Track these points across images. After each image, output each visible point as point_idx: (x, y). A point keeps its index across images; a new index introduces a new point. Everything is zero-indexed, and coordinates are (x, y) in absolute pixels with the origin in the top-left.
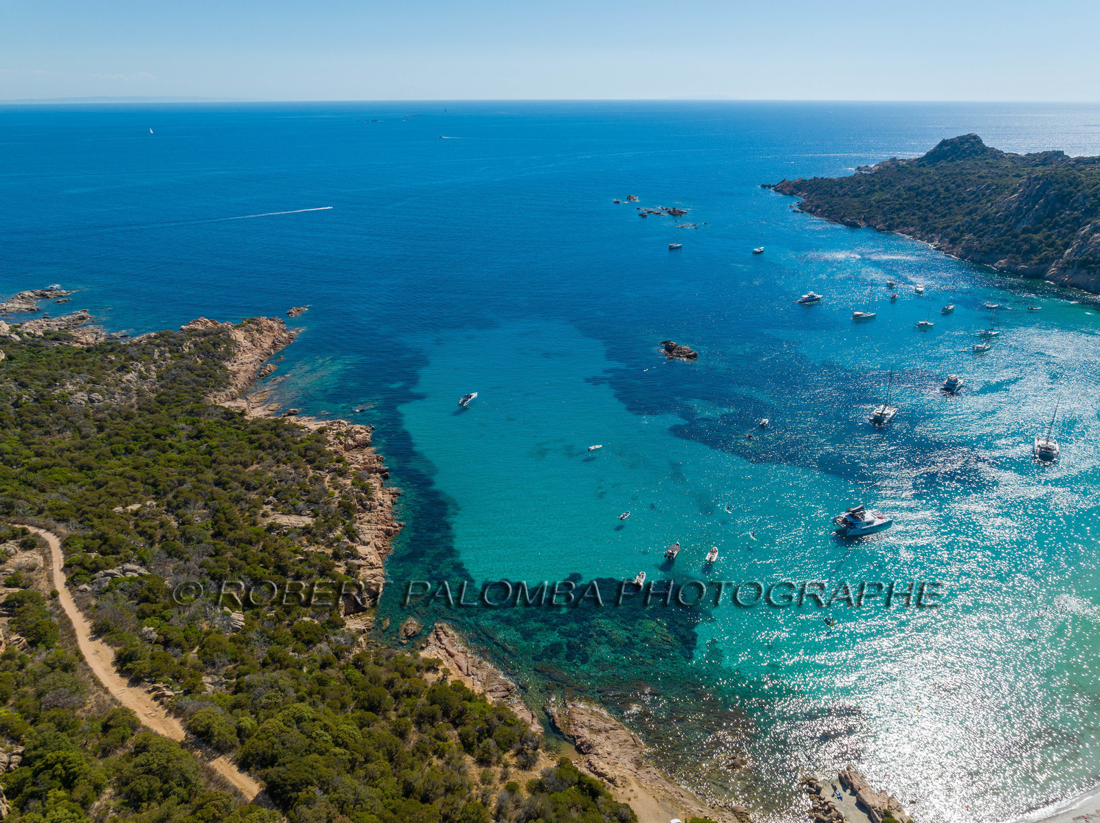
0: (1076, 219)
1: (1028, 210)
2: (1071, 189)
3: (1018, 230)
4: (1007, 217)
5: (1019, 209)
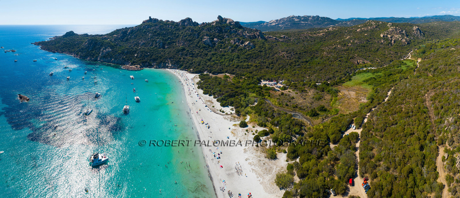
0: (99, 47)
1: (90, 46)
2: (96, 41)
3: (89, 51)
4: (86, 48)
5: (88, 46)
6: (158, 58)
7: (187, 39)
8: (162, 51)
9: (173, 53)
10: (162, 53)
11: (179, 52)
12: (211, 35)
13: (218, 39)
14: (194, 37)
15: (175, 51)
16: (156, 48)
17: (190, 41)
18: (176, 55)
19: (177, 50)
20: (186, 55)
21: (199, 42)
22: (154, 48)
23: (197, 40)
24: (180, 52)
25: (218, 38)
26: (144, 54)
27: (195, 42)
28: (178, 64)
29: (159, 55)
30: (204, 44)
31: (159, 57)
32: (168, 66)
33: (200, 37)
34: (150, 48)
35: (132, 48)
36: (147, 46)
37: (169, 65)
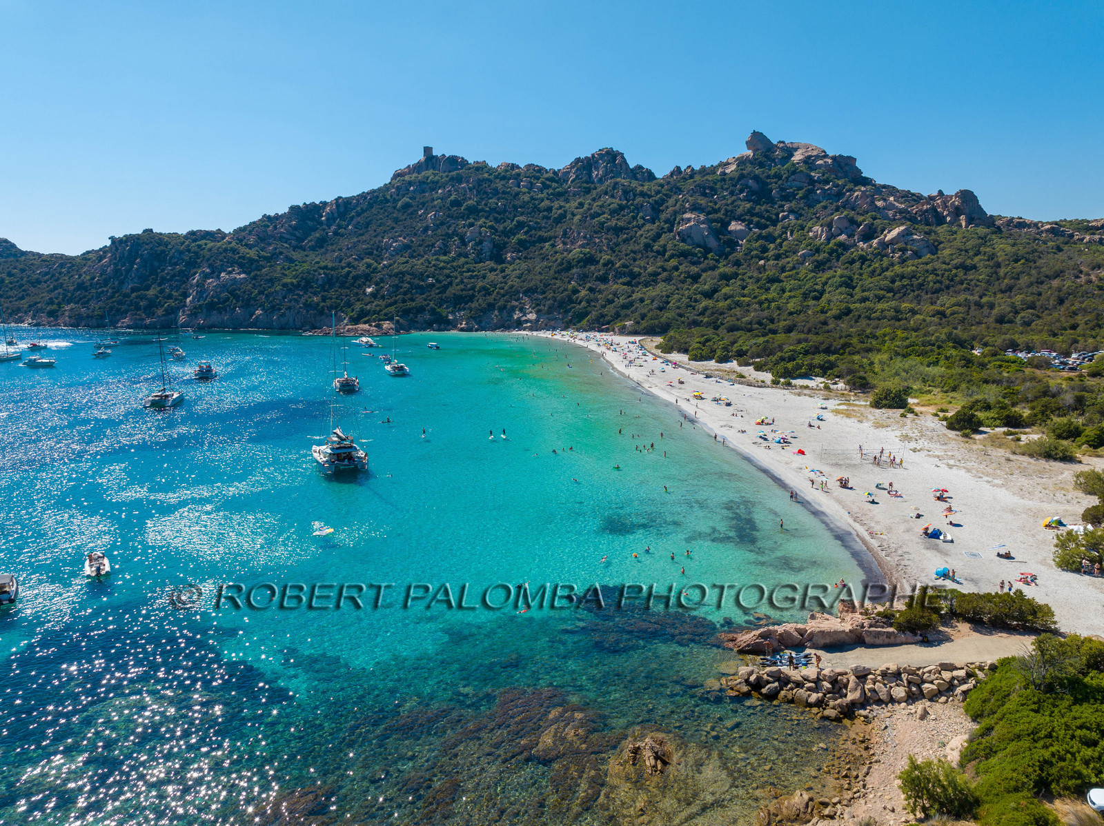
6: (474, 296)
7: (602, 224)
8: (492, 270)
9: (540, 273)
10: (491, 276)
11: (569, 268)
12: (716, 211)
13: (748, 225)
14: (634, 218)
15: (550, 268)
16: (463, 260)
17: (617, 230)
18: (556, 279)
19: (561, 264)
20: (604, 279)
21: (658, 236)
22: (454, 259)
23: (648, 226)
24: (574, 270)
25: (750, 222)
26: (409, 283)
27: (641, 236)
28: (566, 312)
29: (481, 284)
30: (683, 240)
31: (479, 292)
32: (524, 318)
33: (663, 216)
34: (437, 260)
35: (349, 265)
36: (423, 257)
37: (525, 315)
